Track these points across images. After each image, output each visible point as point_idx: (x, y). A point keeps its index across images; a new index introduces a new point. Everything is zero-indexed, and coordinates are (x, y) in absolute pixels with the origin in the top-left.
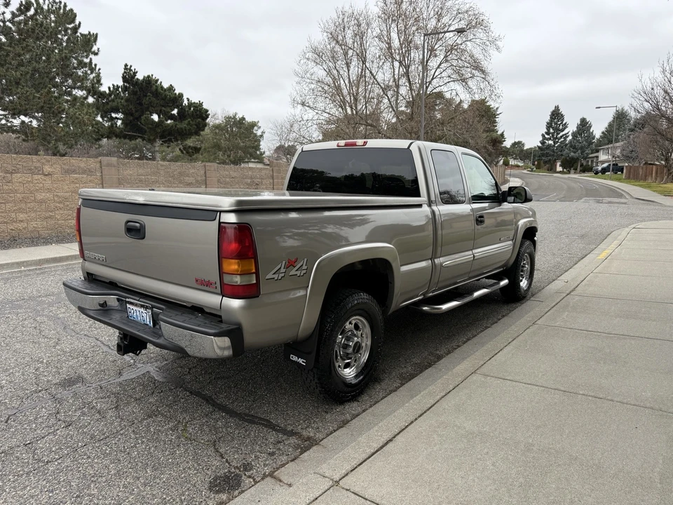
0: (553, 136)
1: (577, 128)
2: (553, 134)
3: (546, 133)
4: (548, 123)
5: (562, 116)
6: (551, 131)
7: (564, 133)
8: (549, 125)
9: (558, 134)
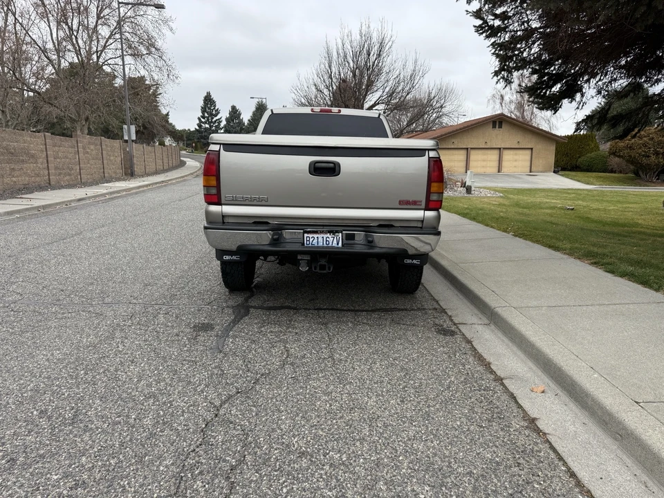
0: (208, 120)
1: (229, 114)
2: (208, 118)
3: (202, 117)
4: (202, 107)
5: (214, 102)
6: (206, 115)
7: (217, 118)
8: (204, 110)
9: (213, 118)
